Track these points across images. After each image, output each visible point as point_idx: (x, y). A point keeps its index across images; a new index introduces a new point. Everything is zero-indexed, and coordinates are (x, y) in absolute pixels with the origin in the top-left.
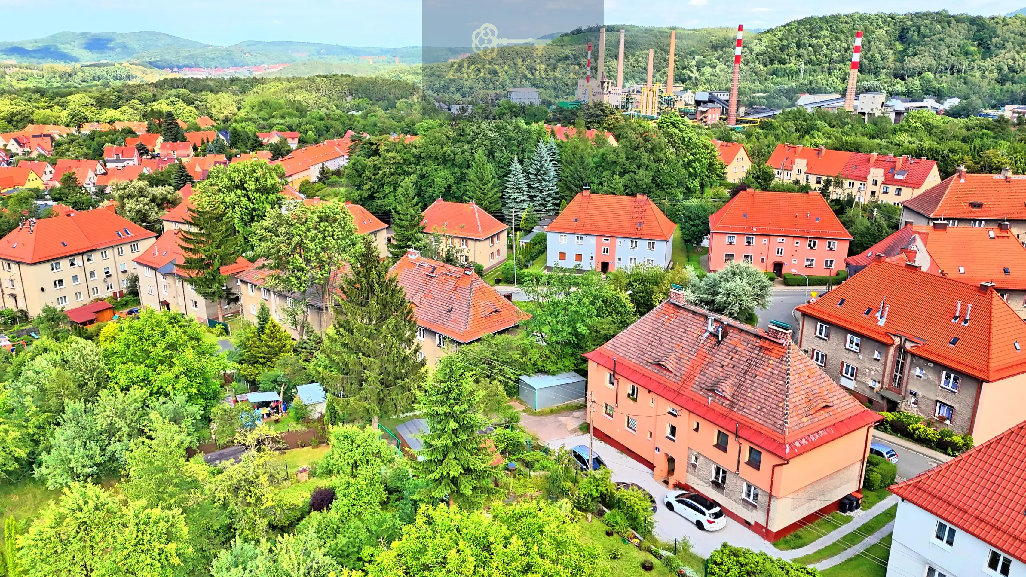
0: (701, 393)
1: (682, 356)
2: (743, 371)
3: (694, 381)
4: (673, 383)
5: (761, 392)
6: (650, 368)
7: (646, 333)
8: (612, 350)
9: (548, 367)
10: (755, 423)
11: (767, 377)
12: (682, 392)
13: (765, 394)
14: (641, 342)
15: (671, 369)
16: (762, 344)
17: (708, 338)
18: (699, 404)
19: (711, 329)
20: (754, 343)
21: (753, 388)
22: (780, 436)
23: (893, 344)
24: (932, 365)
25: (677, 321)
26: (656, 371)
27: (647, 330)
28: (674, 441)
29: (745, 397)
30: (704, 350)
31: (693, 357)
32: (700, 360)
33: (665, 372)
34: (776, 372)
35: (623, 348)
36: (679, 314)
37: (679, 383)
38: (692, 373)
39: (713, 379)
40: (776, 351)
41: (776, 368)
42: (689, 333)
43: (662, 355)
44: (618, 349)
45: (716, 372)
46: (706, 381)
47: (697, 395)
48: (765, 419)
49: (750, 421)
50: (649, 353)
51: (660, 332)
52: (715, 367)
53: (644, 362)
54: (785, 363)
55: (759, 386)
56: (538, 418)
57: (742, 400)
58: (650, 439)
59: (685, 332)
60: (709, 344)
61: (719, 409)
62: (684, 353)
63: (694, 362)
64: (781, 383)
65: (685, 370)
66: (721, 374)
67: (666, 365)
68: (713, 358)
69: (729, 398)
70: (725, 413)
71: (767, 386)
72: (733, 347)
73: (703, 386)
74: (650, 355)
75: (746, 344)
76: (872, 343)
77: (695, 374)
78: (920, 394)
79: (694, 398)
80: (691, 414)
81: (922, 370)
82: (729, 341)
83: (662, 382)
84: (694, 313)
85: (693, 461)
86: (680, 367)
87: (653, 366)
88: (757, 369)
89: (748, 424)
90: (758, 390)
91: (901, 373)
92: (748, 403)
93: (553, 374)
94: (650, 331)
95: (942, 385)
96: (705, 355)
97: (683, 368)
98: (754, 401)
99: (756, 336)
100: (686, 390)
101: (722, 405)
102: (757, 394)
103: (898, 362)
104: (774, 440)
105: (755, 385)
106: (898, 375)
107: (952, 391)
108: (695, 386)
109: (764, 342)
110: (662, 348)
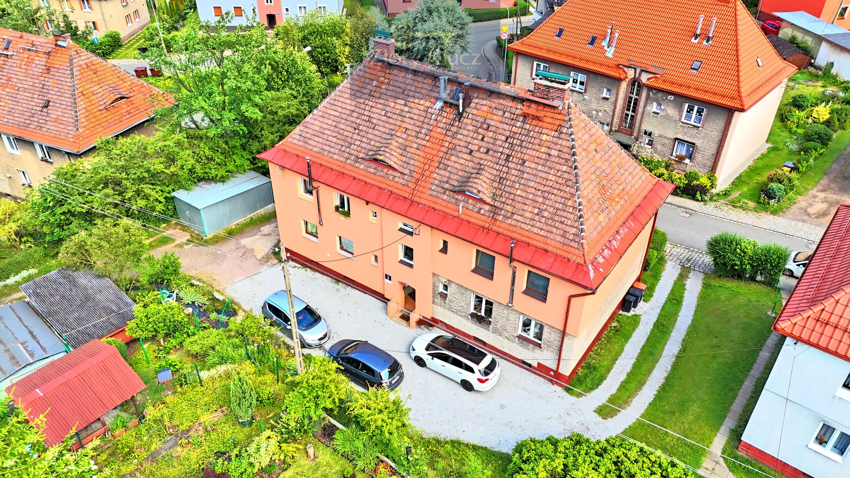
0: (445, 197)
1: (407, 143)
2: (504, 157)
3: (431, 180)
4: (400, 187)
5: (536, 185)
6: (362, 167)
7: (348, 112)
8: (301, 143)
9: (214, 172)
10: (534, 236)
11: (541, 162)
12: (416, 199)
13: (542, 188)
14: (343, 127)
15: (395, 166)
16: (525, 109)
17: (441, 109)
18: (445, 215)
19: (444, 95)
20: (513, 111)
21: (523, 181)
22: (577, 252)
23: (626, 77)
24: (673, 98)
25: (391, 88)
26: (372, 170)
27: (348, 107)
28: (411, 266)
29: (512, 197)
30: (439, 130)
31: (424, 143)
32: (435, 147)
33: (385, 170)
34: (554, 153)
35: (317, 139)
36: (391, 77)
37: (410, 184)
38: (427, 167)
39: (460, 173)
40: (548, 120)
41: (552, 146)
42: (412, 105)
43: (377, 144)
44: (310, 142)
45: (462, 161)
46: (449, 178)
47: (440, 201)
48: (548, 228)
49: (526, 233)
50: (358, 143)
51: (367, 108)
52: (460, 155)
53: (353, 158)
54: (566, 137)
55: (532, 177)
56: (211, 248)
57: (509, 202)
58: (375, 264)
59: (405, 105)
60: (444, 120)
61: (475, 219)
62: (410, 138)
63: (426, 150)
64: (564, 168)
65: (416, 163)
66: (470, 164)
67: (387, 160)
68: (454, 141)
69: (489, 200)
70: (487, 225)
71: (544, 175)
72: (481, 120)
73: (446, 186)
74: (359, 146)
75: (500, 113)
76: (600, 79)
77: (432, 169)
78: (656, 133)
79: (437, 207)
80: (434, 230)
81: (659, 104)
82: (475, 112)
83: (383, 186)
84: (415, 72)
85: (441, 289)
86: (407, 160)
87: (367, 163)
88: (524, 150)
89: (524, 239)
90: (532, 184)
91: (633, 111)
92: (519, 206)
93: (223, 180)
94: (353, 108)
95: (683, 120)
96: (442, 137)
97: (412, 162)
98: (528, 202)
99: (514, 98)
100: (422, 195)
101: (479, 212)
102: (530, 190)
103: (631, 98)
104: (569, 260)
105: (525, 176)
106: (630, 113)
107: (694, 126)
108: (433, 187)
109: (529, 107)
110: (377, 133)
